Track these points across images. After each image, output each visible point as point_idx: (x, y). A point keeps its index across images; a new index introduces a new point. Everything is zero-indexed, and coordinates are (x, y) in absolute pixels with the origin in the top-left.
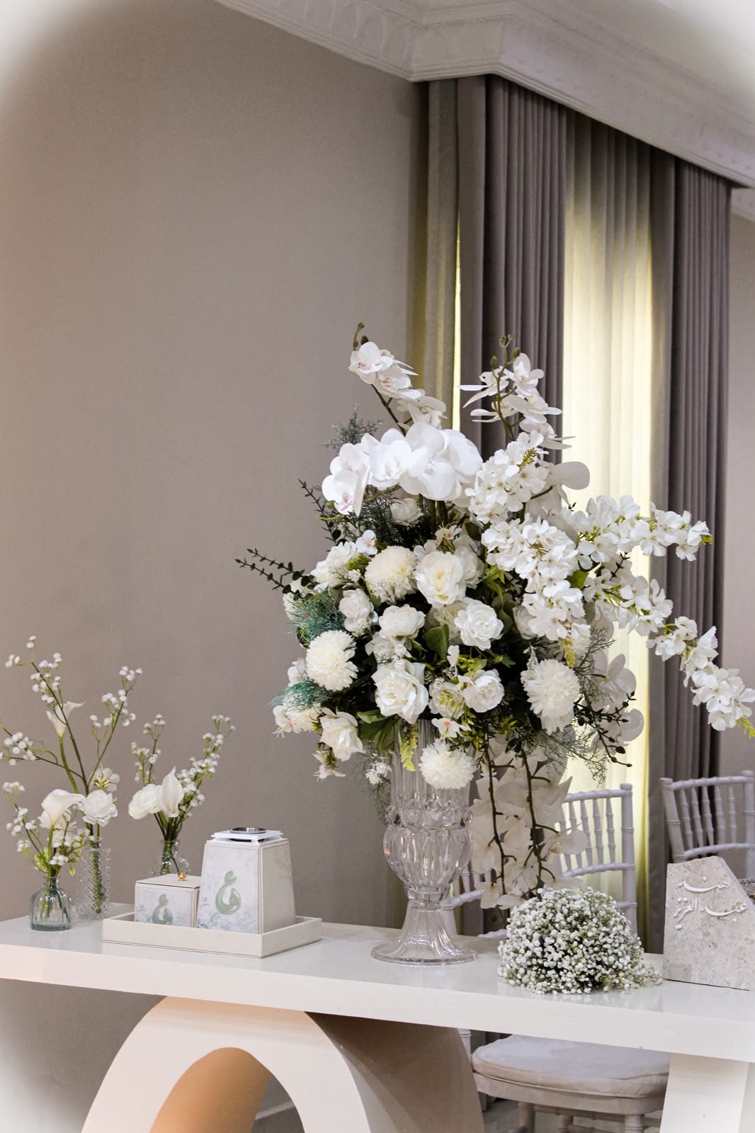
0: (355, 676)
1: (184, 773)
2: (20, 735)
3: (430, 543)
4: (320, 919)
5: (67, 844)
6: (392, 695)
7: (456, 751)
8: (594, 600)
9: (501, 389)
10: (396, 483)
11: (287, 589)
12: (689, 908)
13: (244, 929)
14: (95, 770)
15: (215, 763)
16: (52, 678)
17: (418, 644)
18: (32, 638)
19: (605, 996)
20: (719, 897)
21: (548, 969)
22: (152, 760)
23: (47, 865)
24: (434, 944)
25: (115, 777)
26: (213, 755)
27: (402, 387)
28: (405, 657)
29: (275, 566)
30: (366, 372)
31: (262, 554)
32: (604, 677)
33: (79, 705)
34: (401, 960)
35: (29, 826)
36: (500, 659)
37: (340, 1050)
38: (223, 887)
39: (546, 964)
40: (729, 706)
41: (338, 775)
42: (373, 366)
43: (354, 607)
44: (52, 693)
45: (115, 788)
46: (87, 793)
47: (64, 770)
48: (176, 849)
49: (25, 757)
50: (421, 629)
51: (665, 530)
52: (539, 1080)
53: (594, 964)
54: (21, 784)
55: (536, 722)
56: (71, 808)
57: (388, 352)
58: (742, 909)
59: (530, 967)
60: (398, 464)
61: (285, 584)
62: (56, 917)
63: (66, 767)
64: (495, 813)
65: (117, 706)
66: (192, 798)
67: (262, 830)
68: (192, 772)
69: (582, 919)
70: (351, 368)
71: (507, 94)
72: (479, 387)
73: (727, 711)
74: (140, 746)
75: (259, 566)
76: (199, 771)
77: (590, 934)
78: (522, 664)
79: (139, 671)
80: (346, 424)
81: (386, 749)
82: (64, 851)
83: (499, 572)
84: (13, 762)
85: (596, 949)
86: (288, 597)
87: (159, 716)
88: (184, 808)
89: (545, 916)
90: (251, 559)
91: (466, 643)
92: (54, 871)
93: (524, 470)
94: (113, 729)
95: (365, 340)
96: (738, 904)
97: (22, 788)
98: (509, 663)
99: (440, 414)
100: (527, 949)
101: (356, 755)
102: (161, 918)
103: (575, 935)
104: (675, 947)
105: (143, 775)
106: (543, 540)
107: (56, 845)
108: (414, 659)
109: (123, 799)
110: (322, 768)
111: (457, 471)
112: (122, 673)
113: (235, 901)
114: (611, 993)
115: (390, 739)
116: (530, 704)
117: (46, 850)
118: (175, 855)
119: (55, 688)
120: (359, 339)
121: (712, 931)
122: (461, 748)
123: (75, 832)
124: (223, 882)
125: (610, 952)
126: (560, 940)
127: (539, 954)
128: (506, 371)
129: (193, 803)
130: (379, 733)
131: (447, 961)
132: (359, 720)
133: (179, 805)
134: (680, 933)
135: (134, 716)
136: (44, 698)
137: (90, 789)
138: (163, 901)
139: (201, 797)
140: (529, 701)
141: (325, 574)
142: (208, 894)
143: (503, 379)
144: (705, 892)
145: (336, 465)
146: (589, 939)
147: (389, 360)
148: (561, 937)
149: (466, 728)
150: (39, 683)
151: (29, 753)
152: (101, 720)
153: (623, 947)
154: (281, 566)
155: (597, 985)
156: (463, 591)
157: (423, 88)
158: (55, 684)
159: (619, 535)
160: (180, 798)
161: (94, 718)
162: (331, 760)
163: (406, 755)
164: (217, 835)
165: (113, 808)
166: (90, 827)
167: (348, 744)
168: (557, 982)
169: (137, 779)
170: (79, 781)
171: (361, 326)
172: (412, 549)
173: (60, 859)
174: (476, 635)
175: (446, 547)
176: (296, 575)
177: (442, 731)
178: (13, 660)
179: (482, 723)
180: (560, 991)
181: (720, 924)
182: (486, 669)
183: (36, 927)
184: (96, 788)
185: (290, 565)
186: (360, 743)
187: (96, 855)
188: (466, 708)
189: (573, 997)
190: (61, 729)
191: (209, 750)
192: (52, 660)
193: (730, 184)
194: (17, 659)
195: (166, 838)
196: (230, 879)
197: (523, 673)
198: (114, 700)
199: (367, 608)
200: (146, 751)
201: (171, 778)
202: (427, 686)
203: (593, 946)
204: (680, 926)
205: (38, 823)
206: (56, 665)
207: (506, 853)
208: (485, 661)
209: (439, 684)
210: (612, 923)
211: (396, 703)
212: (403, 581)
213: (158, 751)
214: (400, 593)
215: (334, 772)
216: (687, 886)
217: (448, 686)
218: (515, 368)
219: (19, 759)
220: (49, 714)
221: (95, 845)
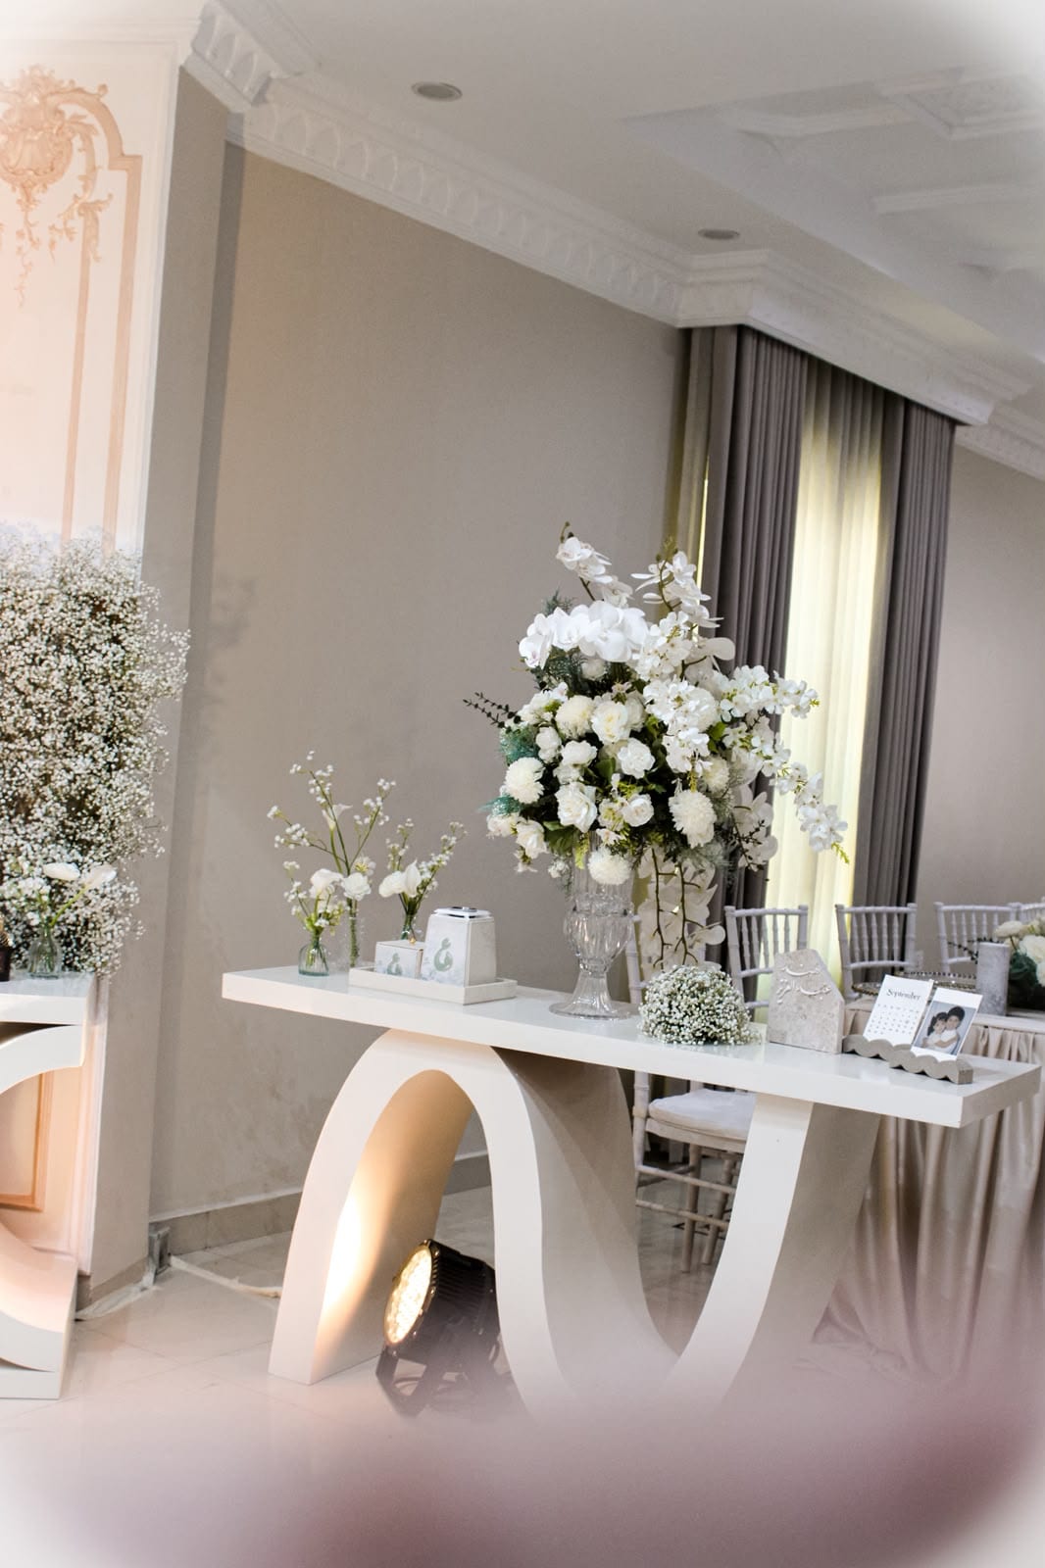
0: (542, 793)
1: (423, 865)
2: (298, 826)
3: (607, 695)
4: (515, 982)
5: (328, 911)
6: (568, 810)
7: (617, 856)
8: (732, 746)
9: (663, 578)
10: (575, 646)
11: (502, 725)
12: (788, 988)
13: (454, 982)
14: (356, 857)
15: (447, 858)
16: (325, 784)
17: (591, 772)
18: (312, 752)
19: (715, 1047)
20: (811, 980)
21: (673, 1025)
22: (401, 853)
23: (313, 927)
24: (596, 1003)
25: (372, 864)
26: (447, 852)
27: (600, 574)
28: (578, 780)
29: (495, 707)
30: (569, 560)
31: (486, 697)
32: (749, 809)
33: (348, 807)
34: (570, 1014)
35: (301, 895)
36: (653, 786)
37: (516, 1077)
38: (441, 950)
39: (671, 1021)
40: (826, 833)
41: (532, 870)
42: (576, 555)
43: (547, 740)
44: (324, 795)
45: (371, 872)
46: (349, 874)
47: (333, 857)
48: (414, 922)
49: (302, 843)
50: (593, 760)
51: (785, 694)
52: (696, 1125)
53: (708, 1024)
54: (298, 863)
55: (683, 839)
56: (333, 883)
57: (590, 546)
58: (827, 990)
59: (660, 1023)
60: (578, 632)
61: (500, 720)
62: (317, 966)
63: (334, 854)
64: (659, 910)
65: (375, 810)
66: (428, 883)
67: (474, 910)
68: (430, 864)
69: (702, 989)
70: (558, 556)
71: (755, 342)
72: (647, 576)
73: (824, 837)
74: (392, 842)
75: (482, 705)
76: (436, 863)
77: (706, 1001)
78: (671, 792)
79: (393, 783)
80: (550, 599)
81: (565, 851)
82: (328, 917)
83: (655, 719)
84: (292, 846)
85: (710, 1012)
86: (503, 731)
87: (409, 820)
88: (421, 891)
89: (674, 986)
90: (476, 700)
91: (626, 772)
92: (318, 931)
93: (672, 641)
94: (371, 827)
95: (571, 535)
96: (825, 986)
97: (297, 867)
98: (660, 790)
99: (628, 596)
100: (658, 1009)
101: (541, 855)
102: (393, 970)
103: (695, 1001)
104: (776, 1017)
105: (394, 865)
106: (683, 696)
107: (320, 911)
108: (587, 782)
109: (375, 881)
110: (520, 865)
111: (628, 640)
112: (380, 784)
113: (449, 961)
114: (719, 1046)
115: (568, 845)
116: (674, 823)
117: (313, 915)
118: (414, 925)
119: (327, 792)
120: (566, 535)
121: (804, 1006)
122: (620, 853)
123: (335, 903)
124: (440, 947)
125: (721, 1015)
126: (682, 1004)
127: (667, 1014)
128: (667, 564)
129: (429, 888)
130: (560, 839)
131: (604, 1017)
132: (545, 828)
133: (418, 889)
134: (780, 1007)
135: (387, 819)
136: (319, 799)
137: (351, 871)
138: (396, 958)
139: (435, 883)
140: (674, 820)
141: (527, 716)
142: (430, 956)
143: (664, 571)
144: (801, 976)
145: (531, 630)
146: (706, 1004)
147: (588, 552)
148: (683, 1001)
149: (622, 837)
150: (314, 787)
151: (305, 840)
152: (362, 820)
153: (732, 1013)
154: (500, 707)
155: (709, 1040)
156: (628, 733)
157: (687, 334)
158: (327, 789)
159: (751, 697)
160: (419, 882)
161: (357, 817)
162: (525, 857)
163: (579, 856)
164: (439, 911)
165: (368, 887)
166: (350, 903)
167: (535, 846)
168: (678, 1035)
169: (389, 867)
170: (343, 866)
171: (567, 524)
172: (593, 698)
173: (322, 922)
174: (632, 767)
175: (619, 698)
176: (511, 715)
177: (603, 839)
178: (296, 768)
179: (637, 836)
180: (679, 1042)
181: (810, 1000)
182: (641, 794)
183: (303, 973)
184: (356, 871)
185: (507, 707)
186: (545, 845)
187: (353, 923)
188: (624, 823)
189: (689, 1047)
190: (332, 825)
191: (445, 848)
192: (325, 770)
193: (954, 423)
194: (299, 768)
195: (407, 913)
196: (446, 944)
197: (671, 799)
198: (372, 804)
199: (557, 742)
200: (397, 846)
201: (412, 867)
202: (597, 805)
203: (708, 1010)
204: (780, 1001)
205: (308, 894)
206: (328, 775)
207: (665, 942)
208: (641, 788)
209: (605, 803)
210: (725, 994)
211: (572, 816)
212: (583, 723)
213: (407, 847)
214: (581, 731)
215: (529, 868)
216: (788, 970)
217: (612, 805)
218: (674, 562)
219: (296, 844)
220: (324, 812)
221: (352, 914)
